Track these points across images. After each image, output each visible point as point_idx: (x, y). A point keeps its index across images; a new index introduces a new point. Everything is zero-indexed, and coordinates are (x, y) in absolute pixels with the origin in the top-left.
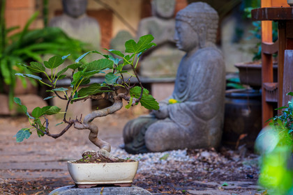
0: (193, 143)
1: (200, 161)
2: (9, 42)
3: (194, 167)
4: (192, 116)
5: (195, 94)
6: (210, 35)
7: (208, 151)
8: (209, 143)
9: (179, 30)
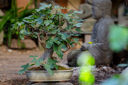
0: (99, 62)
1: (102, 71)
2: (19, 15)
3: (99, 73)
4: (99, 50)
5: (100, 40)
6: (108, 12)
7: (106, 66)
8: (107, 62)
9: (94, 10)
